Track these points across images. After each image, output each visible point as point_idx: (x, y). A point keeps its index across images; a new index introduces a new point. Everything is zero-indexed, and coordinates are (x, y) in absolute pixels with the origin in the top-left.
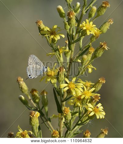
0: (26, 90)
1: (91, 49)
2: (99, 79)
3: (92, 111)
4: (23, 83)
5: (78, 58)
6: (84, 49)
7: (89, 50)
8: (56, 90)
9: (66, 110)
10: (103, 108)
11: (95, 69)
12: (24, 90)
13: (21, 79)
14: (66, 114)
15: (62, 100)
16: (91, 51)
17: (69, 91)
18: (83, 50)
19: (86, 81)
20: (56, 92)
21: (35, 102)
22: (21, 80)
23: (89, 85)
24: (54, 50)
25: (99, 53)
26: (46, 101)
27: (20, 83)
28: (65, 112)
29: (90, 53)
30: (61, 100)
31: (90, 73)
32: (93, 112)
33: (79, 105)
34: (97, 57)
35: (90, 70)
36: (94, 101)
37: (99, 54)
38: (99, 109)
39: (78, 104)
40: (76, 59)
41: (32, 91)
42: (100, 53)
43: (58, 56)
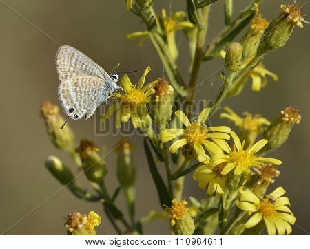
0: (67, 141)
1: (256, 23)
2: (283, 112)
3: (253, 213)
4: (58, 119)
5: (219, 46)
6: (239, 22)
7: (252, 23)
8: (152, 145)
9: (176, 210)
10: (288, 203)
11: (275, 78)
12: (61, 140)
13: (53, 109)
14: (175, 219)
15: (172, 173)
16: (256, 30)
17: (188, 150)
18: (234, 23)
19: (246, 113)
20: (152, 150)
21: (91, 177)
22: (51, 112)
23: (255, 128)
24: (145, 25)
25: (279, 36)
26: (130, 172)
27: (48, 121)
28: (174, 216)
29: (253, 35)
30: (169, 174)
31: (256, 93)
32: (258, 214)
33: (220, 190)
34: (272, 48)
35: (257, 83)
36: (259, 183)
37: (277, 40)
38: (276, 204)
39: (215, 187)
40: (213, 52)
41: (83, 146)
42: (282, 38)
43: (157, 42)
